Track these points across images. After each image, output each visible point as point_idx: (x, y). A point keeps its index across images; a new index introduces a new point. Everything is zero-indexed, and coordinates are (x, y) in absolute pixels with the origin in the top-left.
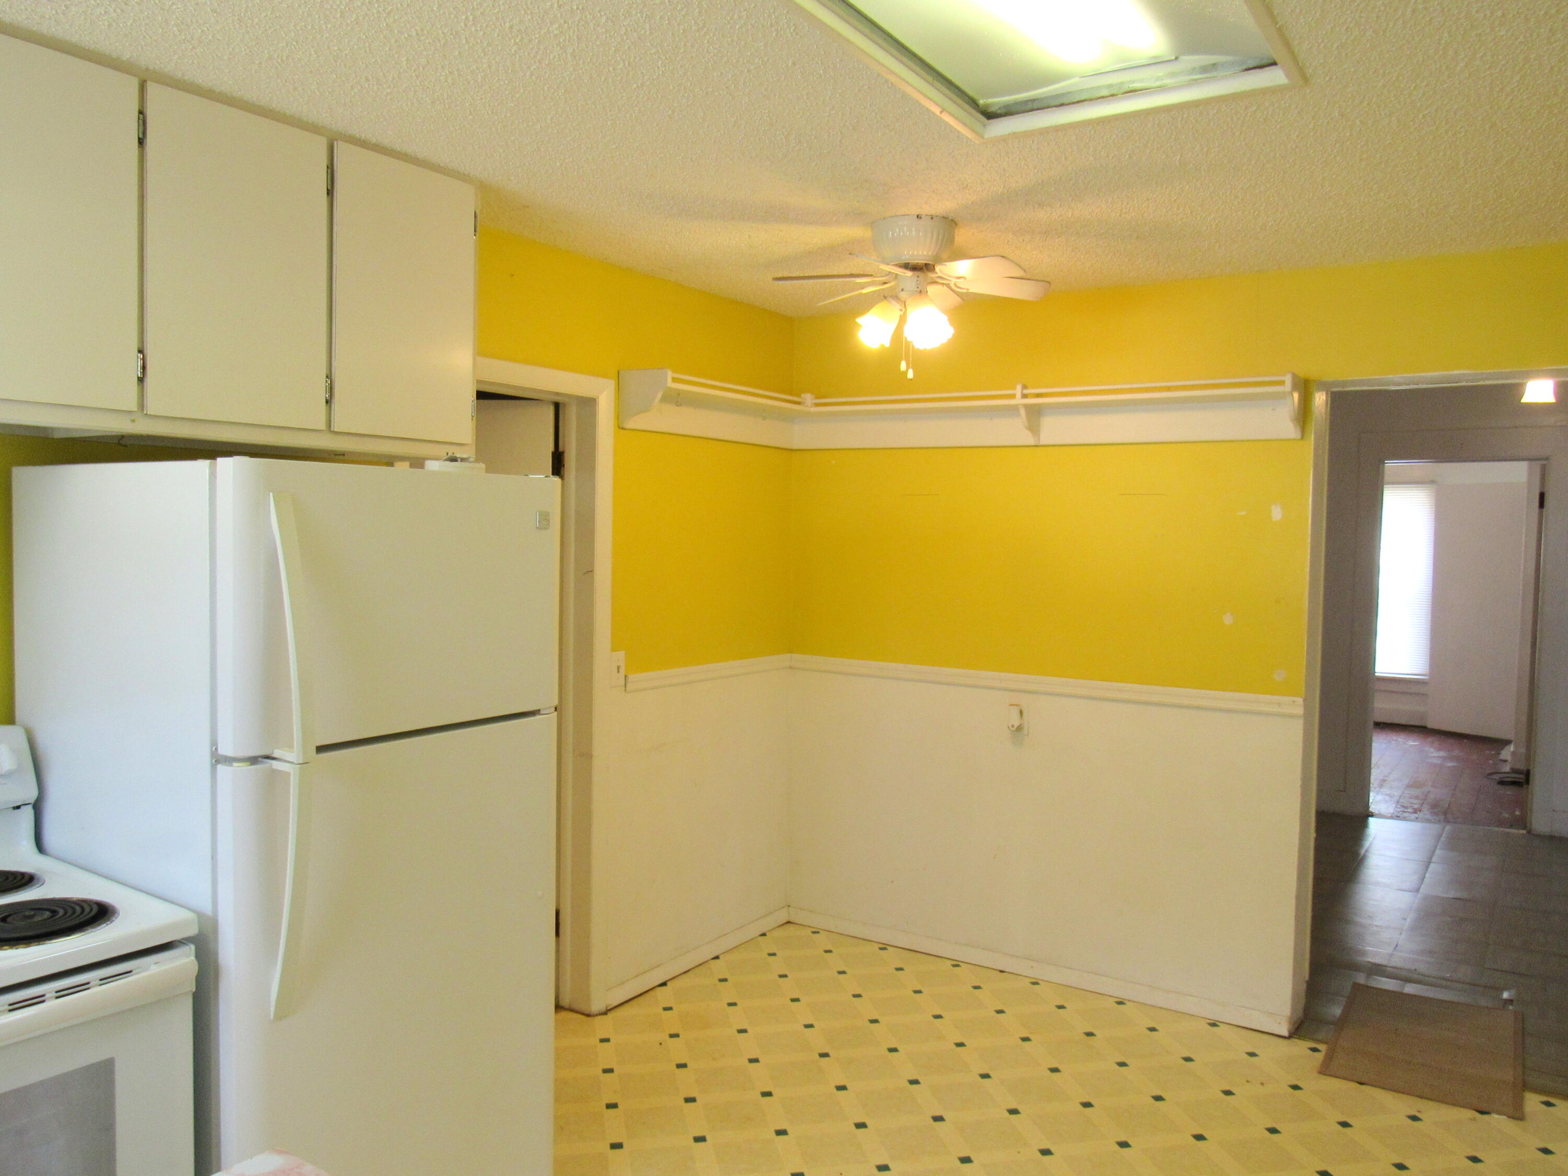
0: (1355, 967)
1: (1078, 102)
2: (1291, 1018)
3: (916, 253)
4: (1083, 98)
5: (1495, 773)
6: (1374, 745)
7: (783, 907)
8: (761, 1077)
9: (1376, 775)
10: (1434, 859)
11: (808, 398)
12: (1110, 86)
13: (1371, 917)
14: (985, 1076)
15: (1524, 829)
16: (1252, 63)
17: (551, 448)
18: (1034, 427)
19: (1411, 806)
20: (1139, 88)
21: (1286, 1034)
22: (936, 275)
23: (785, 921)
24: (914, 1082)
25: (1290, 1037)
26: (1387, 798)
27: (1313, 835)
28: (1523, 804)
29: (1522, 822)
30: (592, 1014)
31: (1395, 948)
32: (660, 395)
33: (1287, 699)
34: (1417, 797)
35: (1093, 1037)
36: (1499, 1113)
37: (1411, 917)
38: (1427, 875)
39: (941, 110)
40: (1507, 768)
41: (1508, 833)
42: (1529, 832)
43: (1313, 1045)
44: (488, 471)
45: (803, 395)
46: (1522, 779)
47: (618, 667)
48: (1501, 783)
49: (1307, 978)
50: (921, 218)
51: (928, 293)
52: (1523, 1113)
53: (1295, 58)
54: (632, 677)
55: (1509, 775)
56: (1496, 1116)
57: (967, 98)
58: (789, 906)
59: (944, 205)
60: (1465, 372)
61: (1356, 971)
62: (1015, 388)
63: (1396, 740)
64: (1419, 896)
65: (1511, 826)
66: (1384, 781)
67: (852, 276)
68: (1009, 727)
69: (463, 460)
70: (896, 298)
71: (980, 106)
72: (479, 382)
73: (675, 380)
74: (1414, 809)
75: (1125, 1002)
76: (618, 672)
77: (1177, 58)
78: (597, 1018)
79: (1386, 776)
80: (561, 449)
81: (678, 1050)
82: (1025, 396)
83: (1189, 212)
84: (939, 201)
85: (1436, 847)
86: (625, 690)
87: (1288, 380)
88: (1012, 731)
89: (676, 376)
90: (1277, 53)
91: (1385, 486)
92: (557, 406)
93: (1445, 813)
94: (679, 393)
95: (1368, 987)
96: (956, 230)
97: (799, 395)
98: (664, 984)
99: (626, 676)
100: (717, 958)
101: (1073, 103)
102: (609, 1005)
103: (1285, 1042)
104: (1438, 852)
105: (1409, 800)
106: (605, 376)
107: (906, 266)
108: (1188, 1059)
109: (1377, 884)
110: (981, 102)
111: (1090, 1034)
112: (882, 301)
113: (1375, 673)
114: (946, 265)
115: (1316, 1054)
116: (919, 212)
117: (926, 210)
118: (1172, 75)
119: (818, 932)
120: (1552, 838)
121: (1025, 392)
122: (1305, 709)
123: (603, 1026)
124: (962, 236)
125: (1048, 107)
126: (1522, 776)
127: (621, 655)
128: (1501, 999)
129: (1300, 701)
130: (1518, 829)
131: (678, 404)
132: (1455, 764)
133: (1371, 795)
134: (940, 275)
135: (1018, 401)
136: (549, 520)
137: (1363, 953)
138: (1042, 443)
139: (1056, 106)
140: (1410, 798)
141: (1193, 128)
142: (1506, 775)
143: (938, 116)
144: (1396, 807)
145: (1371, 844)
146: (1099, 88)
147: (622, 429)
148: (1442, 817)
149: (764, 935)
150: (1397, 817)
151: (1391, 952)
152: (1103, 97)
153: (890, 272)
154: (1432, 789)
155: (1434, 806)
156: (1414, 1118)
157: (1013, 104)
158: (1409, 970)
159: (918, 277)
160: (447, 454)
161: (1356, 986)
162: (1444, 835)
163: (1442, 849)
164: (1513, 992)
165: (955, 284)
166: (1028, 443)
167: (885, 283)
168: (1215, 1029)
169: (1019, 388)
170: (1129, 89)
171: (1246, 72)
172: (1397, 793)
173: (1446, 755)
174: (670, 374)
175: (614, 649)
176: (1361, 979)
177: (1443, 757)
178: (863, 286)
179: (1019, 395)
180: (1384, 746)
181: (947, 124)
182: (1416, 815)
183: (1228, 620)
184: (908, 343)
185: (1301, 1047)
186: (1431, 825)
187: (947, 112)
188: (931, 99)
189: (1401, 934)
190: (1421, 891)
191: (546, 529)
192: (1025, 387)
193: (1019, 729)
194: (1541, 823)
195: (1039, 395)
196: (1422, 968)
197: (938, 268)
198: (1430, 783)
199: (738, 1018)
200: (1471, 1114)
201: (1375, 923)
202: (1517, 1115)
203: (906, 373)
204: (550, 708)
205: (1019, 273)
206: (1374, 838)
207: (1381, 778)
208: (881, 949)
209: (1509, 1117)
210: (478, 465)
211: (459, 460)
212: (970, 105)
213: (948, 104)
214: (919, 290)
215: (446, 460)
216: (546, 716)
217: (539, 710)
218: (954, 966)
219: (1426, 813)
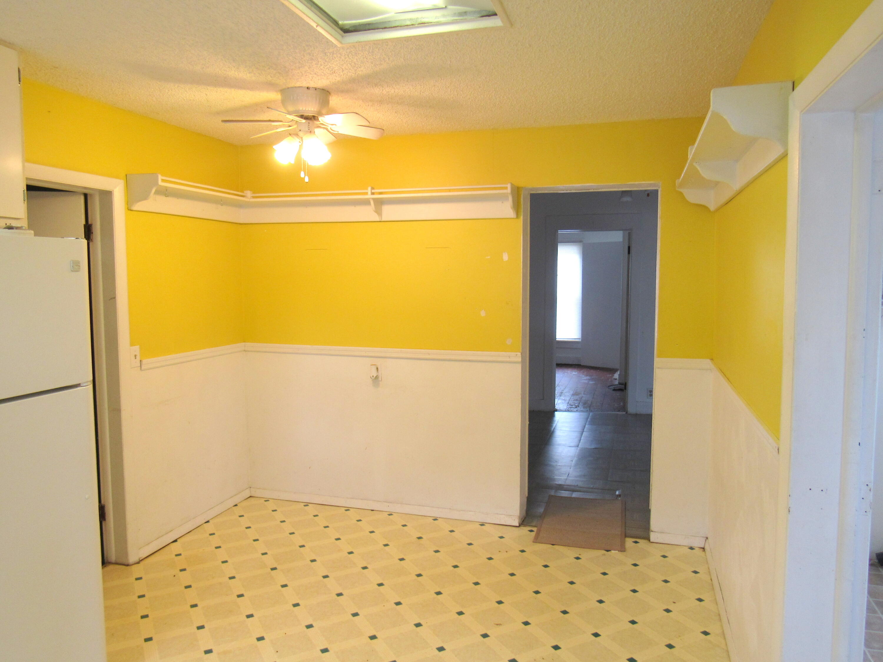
0: (550, 487)
1: (394, 27)
2: (519, 517)
3: (307, 109)
4: (397, 25)
5: (612, 385)
6: (556, 375)
7: (247, 489)
8: (237, 587)
9: (558, 391)
10: (585, 430)
11: (249, 193)
12: (411, 19)
13: (556, 461)
14: (365, 568)
15: (625, 412)
16: (485, 14)
17: (83, 222)
18: (379, 212)
19: (574, 405)
20: (427, 22)
21: (518, 525)
22: (320, 123)
23: (249, 496)
24: (326, 577)
25: (519, 526)
26: (563, 401)
27: (527, 423)
28: (624, 400)
29: (624, 408)
30: (130, 564)
31: (568, 476)
32: (154, 190)
33: (513, 354)
34: (577, 400)
35: (421, 539)
36: (615, 550)
37: (575, 459)
38: (582, 438)
39: (317, 25)
40: (617, 382)
41: (617, 414)
42: (627, 413)
43: (530, 528)
44: (36, 235)
45: (245, 192)
46: (623, 387)
47: (135, 356)
48: (614, 390)
49: (527, 495)
50: (309, 89)
51: (315, 133)
52: (625, 548)
53: (506, 13)
54: (144, 361)
55: (618, 386)
56: (613, 551)
57: (332, 20)
58: (251, 488)
59: (322, 82)
60: (592, 184)
61: (551, 489)
62: (367, 189)
63: (567, 372)
64: (579, 448)
65: (619, 411)
66: (562, 393)
67: (270, 121)
68: (371, 377)
69: (17, 228)
70: (297, 135)
71: (340, 25)
72: (27, 179)
73: (163, 180)
74: (576, 406)
75: (438, 519)
76: (136, 358)
77: (446, 7)
78: (133, 566)
79: (562, 391)
80: (90, 223)
81: (185, 578)
82: (373, 194)
83: (456, 94)
84: (319, 80)
85: (586, 424)
86: (141, 369)
87: (509, 186)
88: (373, 379)
89: (164, 178)
90: (497, 9)
91: (558, 244)
92: (86, 196)
93: (590, 407)
94: (166, 189)
95: (556, 496)
96: (330, 97)
97: (243, 192)
98: (175, 541)
99: (141, 361)
100: (208, 522)
101: (391, 28)
102: (140, 558)
103: (517, 529)
104: (587, 426)
105: (573, 401)
106: (117, 177)
107: (302, 117)
108: (470, 544)
109: (559, 445)
110: (340, 23)
111: (420, 538)
112: (288, 136)
113: (556, 339)
114: (324, 117)
115: (532, 533)
116: (308, 85)
117: (312, 85)
118: (444, 16)
119: (268, 501)
120: (636, 415)
121: (373, 191)
122: (522, 358)
123: (137, 571)
124: (334, 100)
125: (378, 29)
126: (623, 386)
127: (137, 348)
128: (616, 495)
129: (519, 354)
130: (622, 412)
131: (167, 195)
132: (594, 382)
133: (556, 400)
134: (321, 122)
135: (369, 196)
136: (79, 266)
137: (554, 480)
138: (383, 220)
139: (382, 28)
140: (574, 400)
141: (456, 47)
142: (616, 386)
143: (314, 28)
144: (567, 406)
145: (556, 425)
146: (405, 20)
147: (131, 210)
148: (588, 409)
149: (236, 505)
150: (568, 411)
151: (566, 478)
152: (407, 25)
153: (293, 120)
154: (584, 395)
155: (585, 403)
156: (578, 558)
157: (359, 25)
158: (574, 486)
159: (309, 123)
160: (6, 224)
161: (551, 497)
162: (589, 418)
163: (588, 425)
164: (620, 491)
165: (331, 129)
166: (377, 220)
167: (290, 126)
168: (483, 527)
169: (369, 189)
170: (421, 22)
171: (482, 18)
172: (568, 399)
173: (590, 378)
174: (160, 177)
175: (132, 344)
176: (552, 493)
177: (588, 379)
178: (277, 127)
179: (369, 193)
180: (561, 375)
181: (319, 32)
182: (577, 409)
183: (483, 314)
184: (304, 162)
185: (525, 530)
186: (584, 413)
187: (320, 26)
188: (310, 18)
189: (570, 468)
190: (579, 446)
191: (78, 271)
192: (373, 188)
193: (377, 377)
194: (631, 409)
195: (381, 193)
196: (580, 484)
197: (320, 119)
198: (583, 392)
199: (222, 555)
200: (604, 552)
201: (559, 464)
202: (622, 549)
203: (304, 178)
204: (87, 382)
205: (367, 124)
206: (558, 422)
207: (560, 392)
208: (305, 506)
209: (619, 551)
210: (28, 231)
211: (14, 228)
212: (334, 24)
213: (321, 22)
214: (310, 131)
215: (5, 228)
216: (85, 387)
217: (80, 384)
218: (346, 510)
219: (581, 408)
